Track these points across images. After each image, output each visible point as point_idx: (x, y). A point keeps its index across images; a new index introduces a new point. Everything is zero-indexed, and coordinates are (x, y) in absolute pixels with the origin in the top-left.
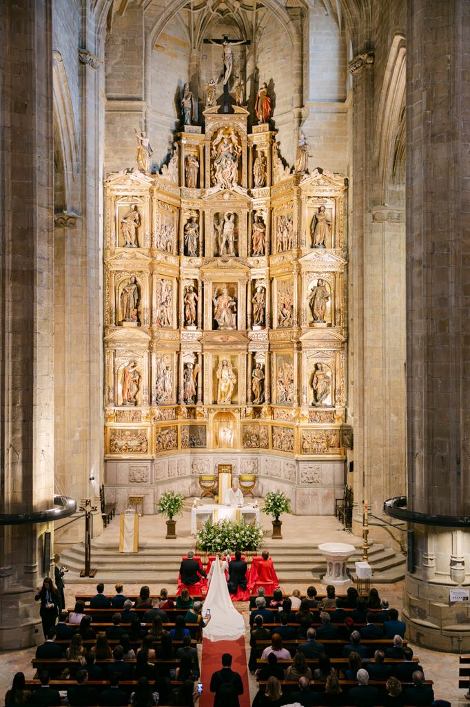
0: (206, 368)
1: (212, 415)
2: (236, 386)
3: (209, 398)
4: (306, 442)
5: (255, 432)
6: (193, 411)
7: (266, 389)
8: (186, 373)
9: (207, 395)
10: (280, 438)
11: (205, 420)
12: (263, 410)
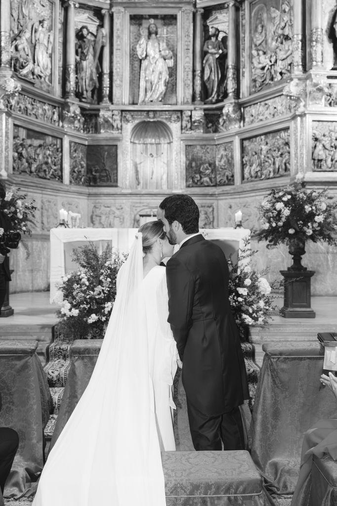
0: (118, 37)
1: (129, 127)
2: (173, 72)
3: (122, 94)
4: (320, 147)
5: (208, 157)
6: (94, 121)
7: (230, 73)
8: (80, 47)
9: (120, 86)
10: (259, 158)
11: (115, 133)
12: (225, 111)
